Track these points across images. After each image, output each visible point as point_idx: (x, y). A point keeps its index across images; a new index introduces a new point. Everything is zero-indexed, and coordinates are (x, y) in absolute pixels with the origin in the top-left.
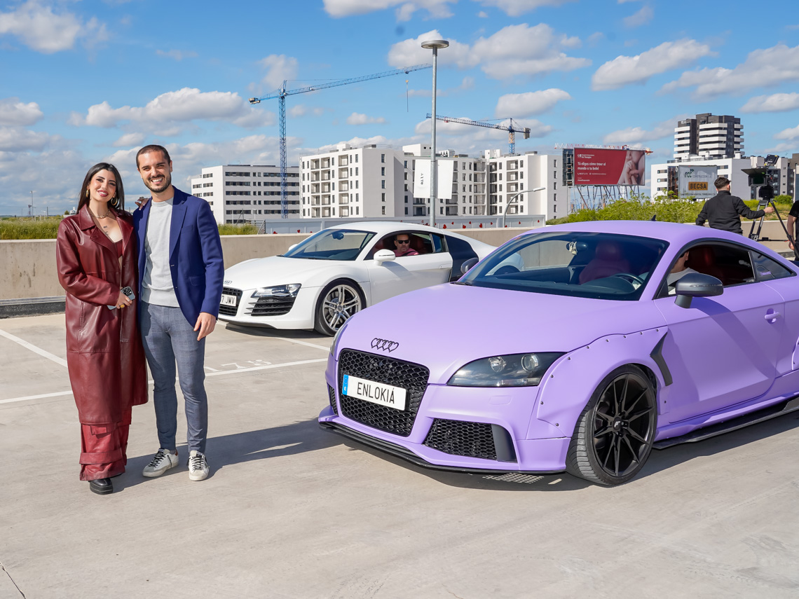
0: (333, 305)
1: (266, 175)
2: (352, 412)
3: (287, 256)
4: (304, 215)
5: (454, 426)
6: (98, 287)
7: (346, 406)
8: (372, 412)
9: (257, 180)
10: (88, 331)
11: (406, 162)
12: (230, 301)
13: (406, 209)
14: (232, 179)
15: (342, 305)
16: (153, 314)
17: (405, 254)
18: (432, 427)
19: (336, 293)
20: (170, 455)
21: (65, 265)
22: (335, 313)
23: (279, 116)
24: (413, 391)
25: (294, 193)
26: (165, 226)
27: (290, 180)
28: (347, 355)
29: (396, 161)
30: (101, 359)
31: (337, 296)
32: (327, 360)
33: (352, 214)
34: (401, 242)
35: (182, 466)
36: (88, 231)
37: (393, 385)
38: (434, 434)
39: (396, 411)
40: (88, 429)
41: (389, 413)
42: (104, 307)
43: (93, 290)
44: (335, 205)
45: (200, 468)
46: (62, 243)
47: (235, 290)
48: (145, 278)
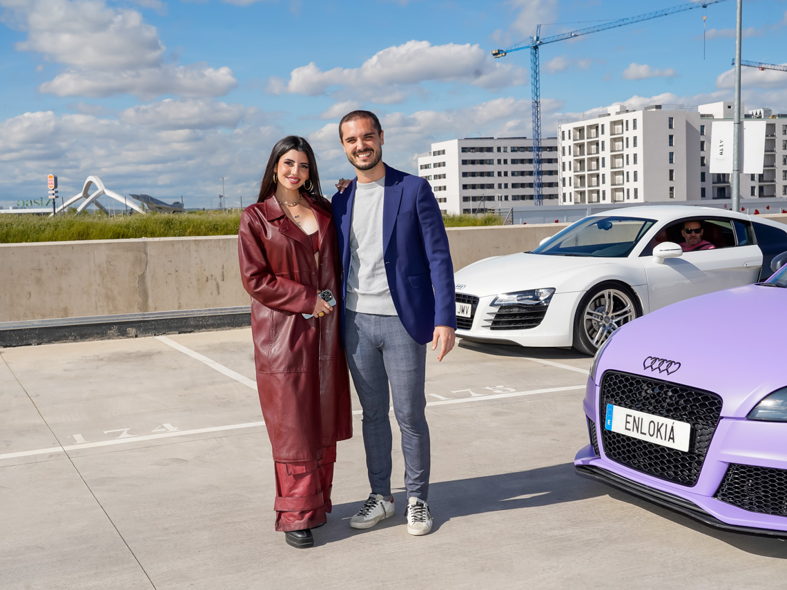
0: (598, 316)
1: (514, 150)
2: (618, 453)
3: (537, 252)
4: (564, 200)
5: (756, 474)
6: (290, 291)
7: (611, 445)
8: (645, 453)
9: (502, 156)
10: (280, 347)
11: (702, 127)
12: (463, 311)
13: (703, 190)
14: (470, 156)
15: (610, 315)
16: (361, 325)
17: (698, 248)
18: (726, 474)
19: (602, 299)
20: (384, 502)
21: (250, 265)
22: (600, 326)
23: (531, 72)
24: (701, 426)
25: (551, 173)
26: (376, 213)
27: (545, 155)
28: (611, 379)
29: (689, 127)
30: (296, 382)
31: (603, 303)
32: (585, 387)
33: (628, 198)
34: (689, 232)
35: (398, 517)
36: (276, 222)
37: (673, 418)
38: (729, 484)
39: (677, 452)
40: (283, 467)
41: (668, 455)
42: (299, 316)
43: (284, 295)
44: (606, 187)
45: (421, 519)
46: (245, 238)
47: (470, 297)
48: (349, 281)
